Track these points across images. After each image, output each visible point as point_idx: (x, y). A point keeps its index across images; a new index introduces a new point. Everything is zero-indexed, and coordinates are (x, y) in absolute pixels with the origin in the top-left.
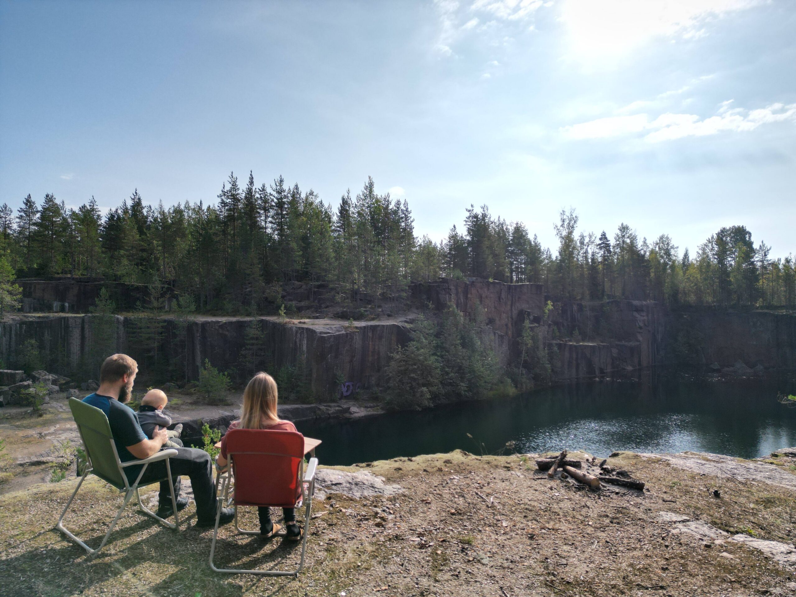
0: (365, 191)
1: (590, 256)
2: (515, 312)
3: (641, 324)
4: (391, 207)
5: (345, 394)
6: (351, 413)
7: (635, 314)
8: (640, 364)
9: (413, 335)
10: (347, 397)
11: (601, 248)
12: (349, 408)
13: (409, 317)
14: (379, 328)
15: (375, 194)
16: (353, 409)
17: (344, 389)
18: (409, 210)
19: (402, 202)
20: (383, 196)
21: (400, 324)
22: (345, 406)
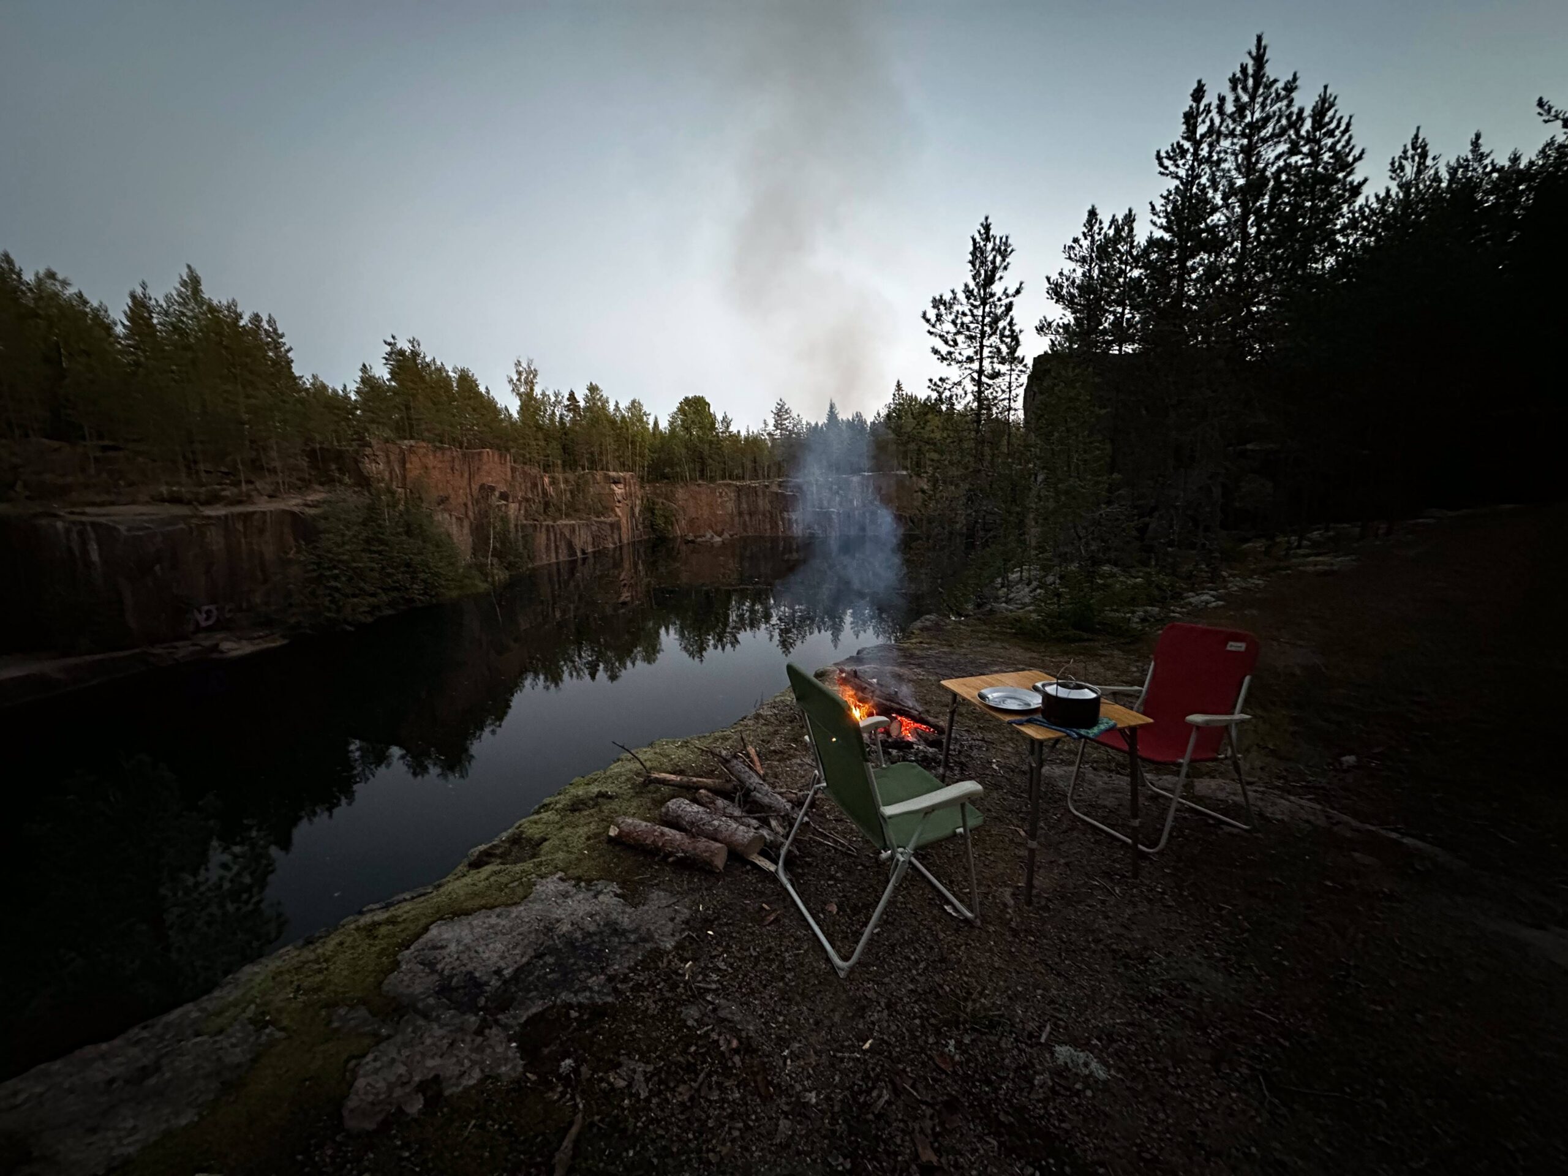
0: (183, 289)
1: (557, 419)
2: (475, 487)
3: (620, 498)
4: (242, 323)
5: (203, 624)
6: (222, 652)
7: (614, 486)
8: (620, 541)
9: (322, 525)
10: (209, 629)
11: (569, 410)
12: (217, 645)
13: (309, 498)
14: (256, 517)
15: (206, 296)
16: (225, 646)
17: (201, 618)
18: (280, 332)
19: (265, 318)
20: (225, 303)
21: (296, 509)
22: (207, 643)
